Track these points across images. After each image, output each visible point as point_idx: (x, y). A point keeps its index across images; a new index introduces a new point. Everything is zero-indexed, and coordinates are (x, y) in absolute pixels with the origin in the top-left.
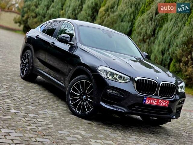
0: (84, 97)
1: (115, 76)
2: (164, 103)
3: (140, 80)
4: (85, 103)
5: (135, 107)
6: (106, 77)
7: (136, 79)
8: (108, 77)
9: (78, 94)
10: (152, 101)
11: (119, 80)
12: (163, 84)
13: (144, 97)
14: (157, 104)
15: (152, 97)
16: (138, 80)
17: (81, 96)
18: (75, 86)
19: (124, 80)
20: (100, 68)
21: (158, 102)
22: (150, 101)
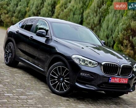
0: (61, 79)
1: (86, 62)
2: (124, 81)
3: (106, 64)
4: (62, 84)
5: (103, 86)
6: (79, 63)
7: (103, 63)
8: (81, 63)
9: (57, 77)
10: (115, 80)
11: (89, 65)
12: (123, 66)
13: (109, 78)
14: (120, 82)
15: (115, 77)
16: (104, 64)
17: (59, 78)
18: (53, 70)
19: (93, 65)
20: (74, 56)
21: (120, 81)
22: (114, 80)
